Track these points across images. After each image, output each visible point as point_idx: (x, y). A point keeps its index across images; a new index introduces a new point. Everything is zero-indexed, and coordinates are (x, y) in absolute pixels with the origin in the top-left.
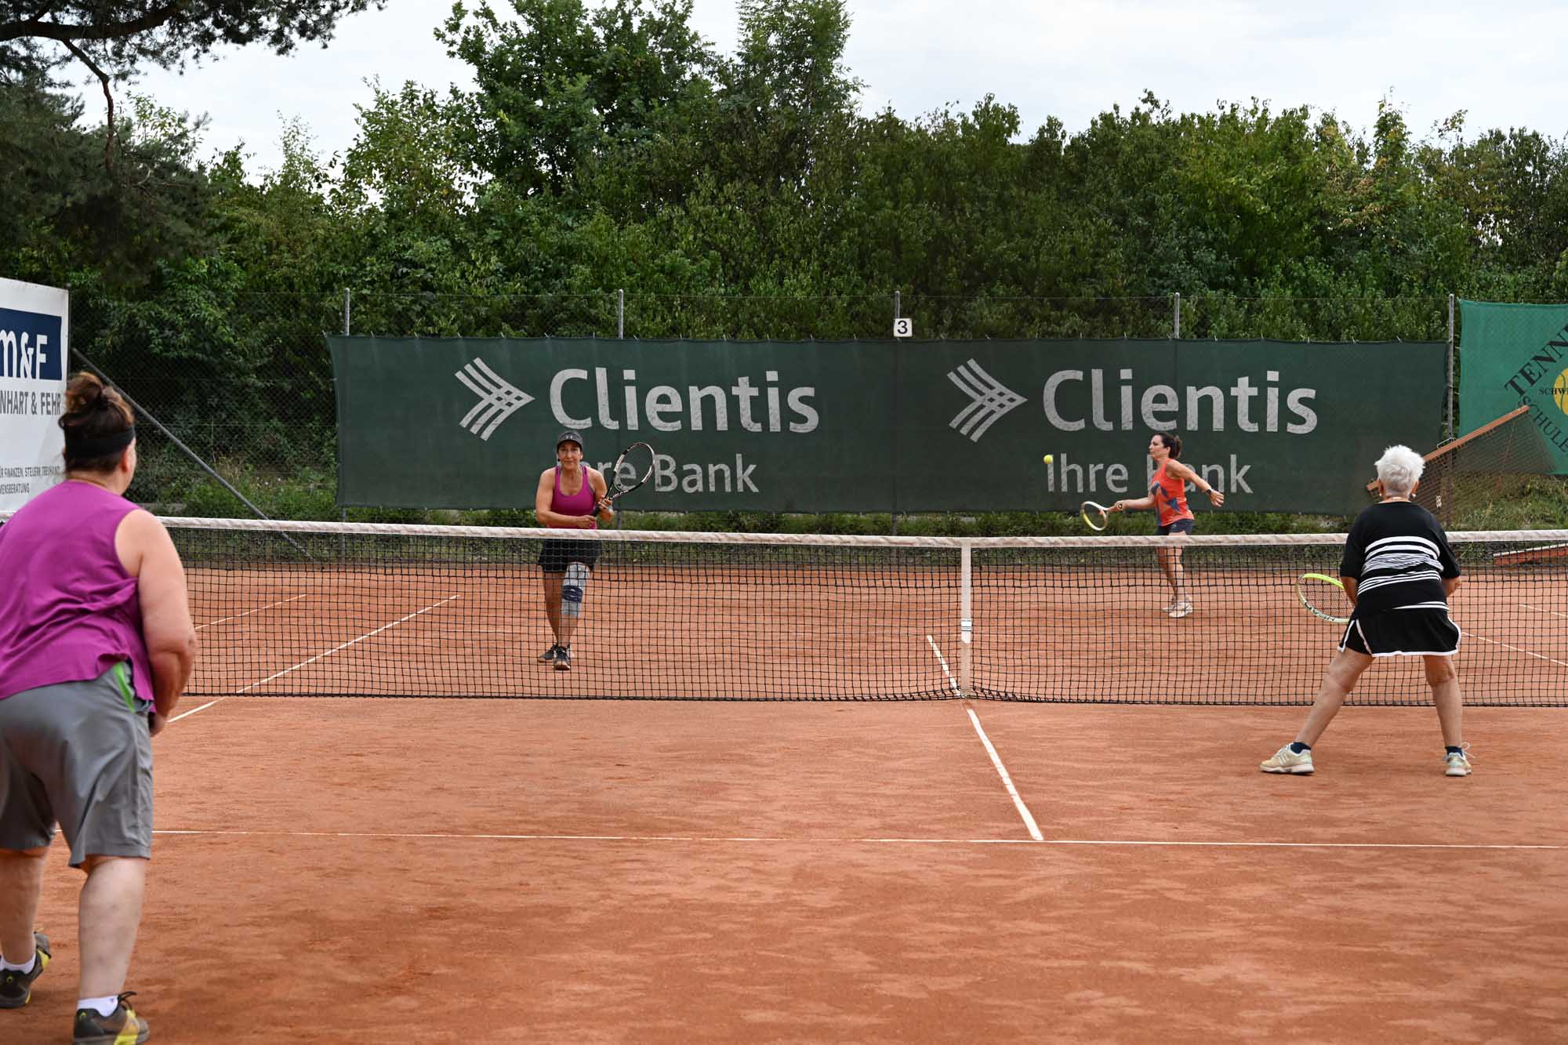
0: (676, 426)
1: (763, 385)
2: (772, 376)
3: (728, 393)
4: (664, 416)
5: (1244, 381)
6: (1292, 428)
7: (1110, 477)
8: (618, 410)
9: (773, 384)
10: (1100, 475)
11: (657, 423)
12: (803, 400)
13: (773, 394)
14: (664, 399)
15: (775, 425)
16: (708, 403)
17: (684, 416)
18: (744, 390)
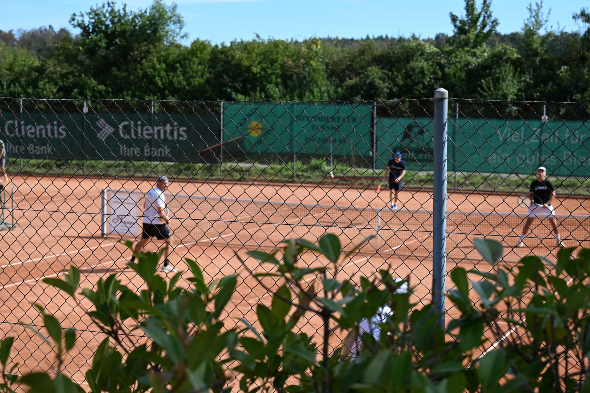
0: (33, 136)
1: (53, 125)
2: (55, 123)
3: (45, 127)
4: (31, 133)
5: (168, 125)
6: (181, 138)
7: (136, 152)
8: (20, 132)
9: (55, 125)
10: (133, 151)
11: (29, 135)
12: (63, 129)
13: (56, 128)
14: (30, 129)
15: (56, 136)
16: (41, 130)
17: (35, 133)
18: (49, 127)
